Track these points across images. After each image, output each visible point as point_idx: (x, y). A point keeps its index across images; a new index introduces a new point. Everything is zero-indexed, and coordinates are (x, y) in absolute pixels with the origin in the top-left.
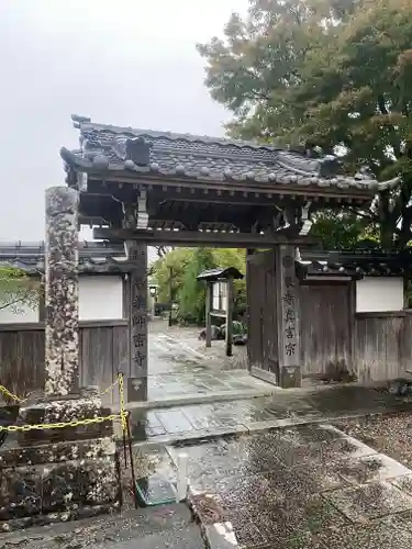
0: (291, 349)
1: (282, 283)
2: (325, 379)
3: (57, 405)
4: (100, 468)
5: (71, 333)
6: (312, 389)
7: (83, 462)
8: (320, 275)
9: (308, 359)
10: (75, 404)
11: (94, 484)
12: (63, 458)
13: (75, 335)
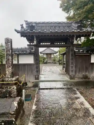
0: (72, 71)
1: (71, 55)
2: (82, 78)
3: (7, 79)
4: (13, 91)
5: (10, 66)
6: (78, 80)
7: (10, 90)
8: (79, 53)
9: (77, 74)
10: (10, 79)
11: (12, 94)
12: (7, 88)
13: (11, 66)
